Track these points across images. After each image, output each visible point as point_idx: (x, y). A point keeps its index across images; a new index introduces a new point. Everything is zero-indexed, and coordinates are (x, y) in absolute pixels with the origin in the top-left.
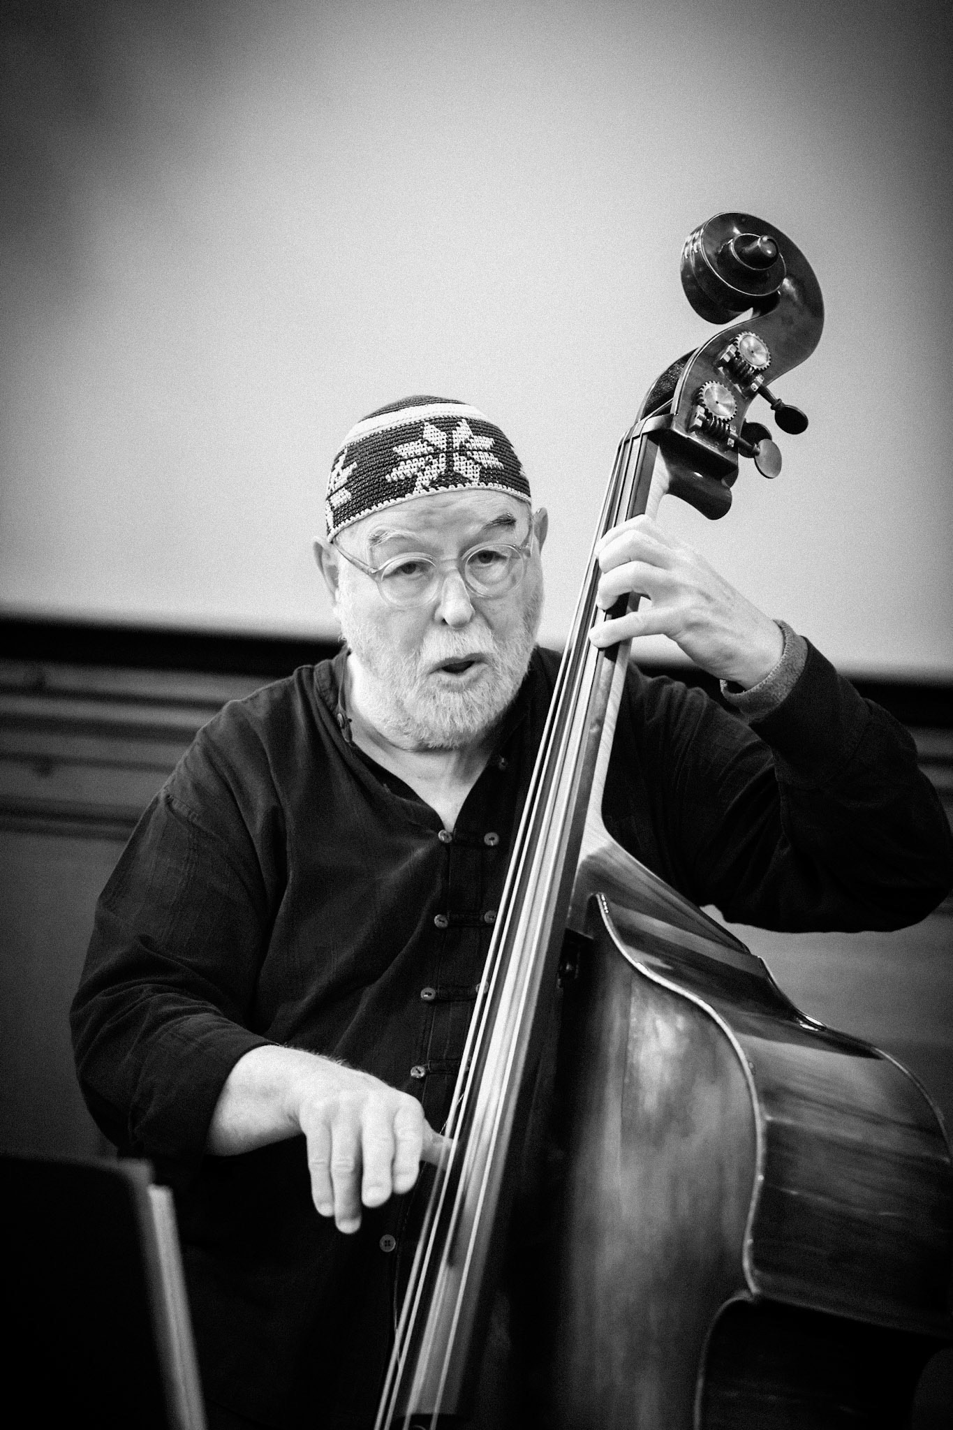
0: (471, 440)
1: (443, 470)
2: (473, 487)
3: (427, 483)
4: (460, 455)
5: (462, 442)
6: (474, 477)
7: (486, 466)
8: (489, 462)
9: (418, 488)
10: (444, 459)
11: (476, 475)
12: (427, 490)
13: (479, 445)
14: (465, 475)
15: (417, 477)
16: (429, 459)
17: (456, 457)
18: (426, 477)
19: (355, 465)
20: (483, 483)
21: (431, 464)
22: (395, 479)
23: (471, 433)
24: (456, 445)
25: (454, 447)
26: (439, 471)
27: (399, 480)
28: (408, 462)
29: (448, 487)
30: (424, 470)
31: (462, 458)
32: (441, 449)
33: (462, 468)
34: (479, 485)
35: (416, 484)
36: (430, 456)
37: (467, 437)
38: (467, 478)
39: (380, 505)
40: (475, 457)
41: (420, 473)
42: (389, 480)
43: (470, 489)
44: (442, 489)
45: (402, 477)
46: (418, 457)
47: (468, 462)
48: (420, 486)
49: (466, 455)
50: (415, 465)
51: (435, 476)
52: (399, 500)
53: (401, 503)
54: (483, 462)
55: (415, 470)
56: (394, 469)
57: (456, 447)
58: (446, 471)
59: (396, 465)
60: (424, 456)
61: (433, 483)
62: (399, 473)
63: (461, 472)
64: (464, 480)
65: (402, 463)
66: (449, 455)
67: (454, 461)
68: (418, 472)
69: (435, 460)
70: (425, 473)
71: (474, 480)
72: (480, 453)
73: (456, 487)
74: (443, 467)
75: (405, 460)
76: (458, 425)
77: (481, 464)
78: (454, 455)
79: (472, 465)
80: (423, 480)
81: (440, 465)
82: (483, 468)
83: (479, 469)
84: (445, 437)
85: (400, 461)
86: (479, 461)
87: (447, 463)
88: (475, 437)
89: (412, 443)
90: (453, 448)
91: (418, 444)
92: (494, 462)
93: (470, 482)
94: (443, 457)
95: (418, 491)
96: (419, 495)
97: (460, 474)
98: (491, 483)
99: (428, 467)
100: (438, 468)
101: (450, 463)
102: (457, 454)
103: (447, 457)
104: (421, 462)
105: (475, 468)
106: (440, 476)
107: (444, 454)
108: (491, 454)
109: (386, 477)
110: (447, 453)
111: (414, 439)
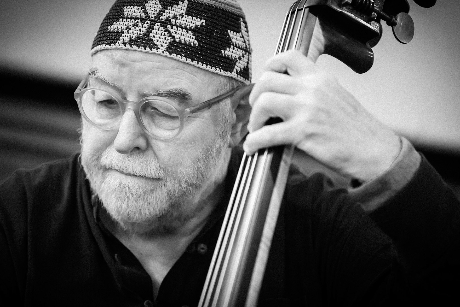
0: (179, 18)
1: (142, 33)
2: (158, 53)
3: (127, 39)
4: (161, 25)
5: (169, 17)
6: (162, 46)
7: (177, 40)
8: (182, 38)
9: (120, 42)
10: (147, 25)
11: (164, 45)
12: (125, 44)
13: (183, 23)
14: (155, 42)
15: (123, 33)
16: (138, 22)
17: (157, 26)
18: (128, 35)
20: (167, 52)
21: (138, 26)
22: (112, 30)
23: (184, 12)
24: (163, 18)
25: (161, 18)
26: (139, 33)
27: (113, 32)
28: (125, 20)
29: (139, 47)
30: (130, 29)
31: (161, 28)
32: (150, 17)
33: (156, 36)
34: (163, 52)
35: (121, 38)
36: (140, 20)
37: (178, 14)
38: (156, 45)
40: (171, 30)
41: (127, 31)
42: (109, 30)
43: (155, 54)
45: (115, 30)
46: (131, 18)
47: (164, 33)
48: (122, 41)
49: (166, 27)
50: (126, 23)
51: (135, 36)
52: (108, 46)
53: (108, 49)
54: (177, 36)
55: (124, 27)
56: (115, 23)
57: (162, 19)
58: (144, 35)
59: (118, 19)
60: (136, 18)
61: (132, 42)
62: (116, 26)
63: (154, 39)
64: (153, 46)
65: (121, 19)
66: (153, 23)
67: (153, 29)
68: (126, 29)
69: (140, 24)
70: (130, 31)
71: (161, 48)
72: (179, 29)
73: (145, 49)
74: (144, 30)
75: (124, 18)
76: (178, 4)
77: (174, 37)
78: (157, 23)
79: (165, 36)
80: (125, 37)
81: (143, 29)
82: (175, 41)
83: (170, 41)
84: (158, 10)
85: (121, 17)
86: (173, 34)
87: (148, 28)
88: (185, 16)
89: (136, 7)
90: (159, 19)
91: (139, 9)
92: (187, 39)
93: (157, 48)
94: (147, 23)
95: (119, 44)
96: (119, 47)
97: (152, 40)
98: (175, 54)
100: (140, 30)
101: (150, 30)
102: (159, 24)
103: (151, 24)
104: (131, 23)
105: (167, 39)
106: (138, 37)
107: (149, 22)
108: (190, 32)
109: (109, 27)
110: (151, 21)
111: (139, 4)
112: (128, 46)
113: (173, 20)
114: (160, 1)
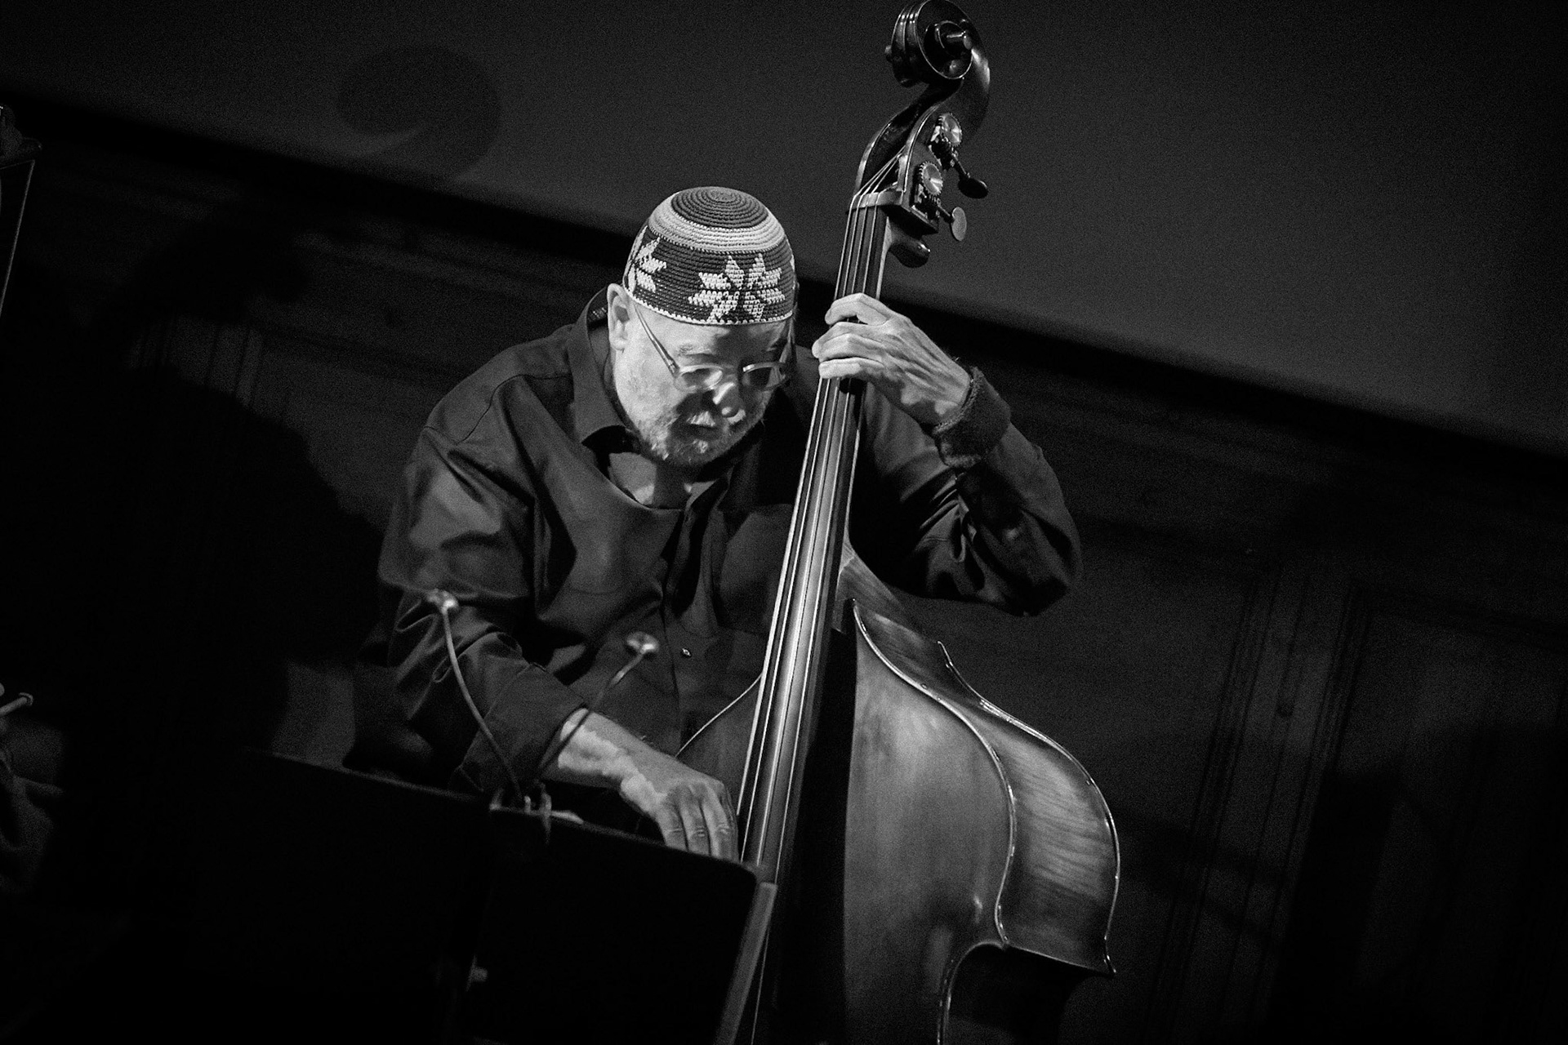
0: (763, 278)
1: (735, 306)
2: (756, 322)
3: (719, 315)
4: (751, 294)
5: (755, 281)
7: (770, 303)
8: (773, 299)
10: (737, 297)
11: (759, 314)
12: (719, 321)
13: (768, 282)
14: (751, 313)
15: (713, 308)
17: (748, 295)
18: (720, 310)
19: (664, 265)
20: (764, 319)
21: (727, 299)
22: (696, 303)
23: (764, 269)
24: (751, 283)
26: (731, 307)
27: (698, 306)
28: (709, 292)
29: (735, 322)
30: (720, 303)
31: (753, 297)
32: (738, 286)
33: (750, 307)
34: (761, 320)
35: (711, 314)
36: (727, 292)
37: (760, 274)
38: (752, 315)
39: (679, 316)
40: (763, 296)
41: (716, 306)
42: (691, 302)
43: (753, 324)
44: (730, 322)
45: (701, 304)
46: (717, 291)
47: (756, 301)
48: (713, 317)
49: (756, 295)
50: (714, 296)
51: (727, 311)
52: (695, 321)
54: (769, 299)
55: (712, 301)
56: (696, 295)
57: (750, 286)
58: (737, 308)
59: (699, 290)
60: (723, 291)
61: (725, 317)
62: (700, 300)
63: (748, 310)
64: (749, 317)
65: (704, 291)
66: (743, 293)
67: (745, 300)
68: (715, 303)
69: (730, 297)
70: (720, 306)
71: (757, 317)
72: (768, 291)
73: (742, 322)
74: (735, 304)
75: (707, 290)
76: (755, 263)
77: (766, 302)
78: (747, 293)
79: (758, 304)
81: (734, 302)
82: (767, 305)
83: (763, 308)
84: (742, 276)
85: (703, 289)
86: (765, 299)
87: (739, 300)
88: (767, 273)
89: (715, 275)
90: (747, 286)
91: (720, 276)
92: (777, 297)
93: (753, 319)
94: (737, 295)
95: (711, 320)
96: (711, 323)
98: (770, 318)
99: (723, 302)
100: (731, 304)
101: (741, 301)
102: (749, 293)
103: (741, 295)
104: (719, 296)
106: (731, 311)
107: (738, 293)
108: (776, 289)
109: (690, 298)
110: (740, 291)
111: (717, 271)
112: (722, 322)
113: (759, 283)
114: (738, 264)
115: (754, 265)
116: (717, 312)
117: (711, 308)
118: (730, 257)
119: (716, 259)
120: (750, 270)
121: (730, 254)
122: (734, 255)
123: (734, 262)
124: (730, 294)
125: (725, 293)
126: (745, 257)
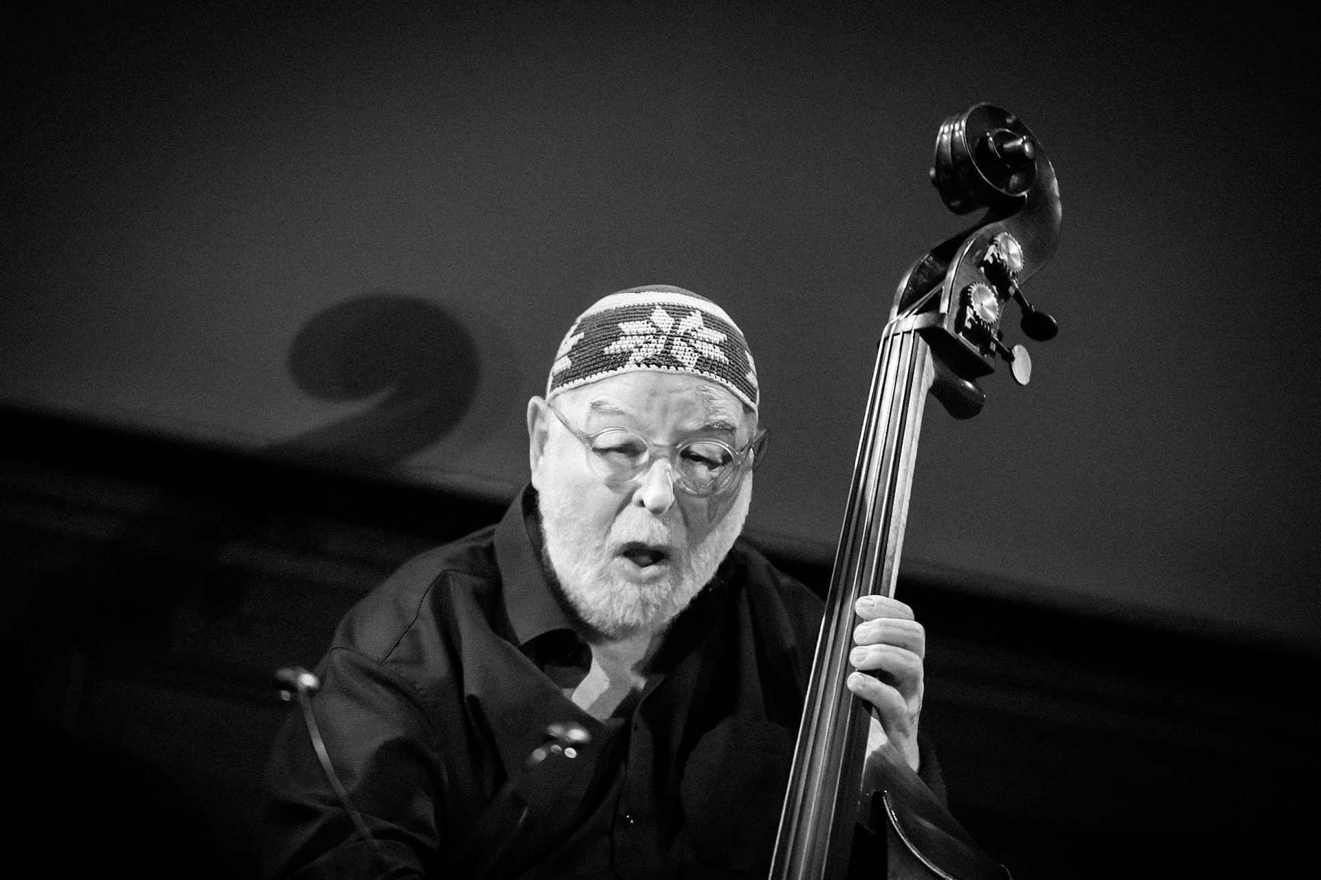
0: (699, 330)
1: (660, 350)
2: (686, 372)
3: (639, 359)
4: (682, 340)
5: (688, 330)
6: (689, 363)
7: (705, 357)
8: (711, 353)
9: (631, 363)
10: (664, 341)
11: (691, 362)
12: (639, 365)
13: (705, 337)
14: (680, 360)
16: (650, 338)
17: (677, 341)
18: (642, 354)
19: (581, 335)
20: (697, 371)
21: (651, 343)
22: (613, 352)
23: (701, 324)
25: (679, 332)
26: (655, 350)
27: (616, 354)
28: (628, 338)
29: (660, 367)
30: (642, 347)
31: (683, 343)
32: (665, 332)
33: (678, 352)
34: (692, 371)
35: (631, 359)
36: (651, 336)
37: (696, 327)
38: (682, 363)
39: (594, 376)
40: (696, 346)
41: (637, 350)
42: (607, 353)
43: (682, 373)
44: (653, 367)
45: (619, 351)
46: (638, 335)
47: (688, 349)
48: (634, 362)
49: (688, 342)
50: (633, 342)
51: (651, 355)
52: (612, 372)
53: (613, 376)
54: (703, 351)
56: (614, 343)
57: (681, 333)
58: (663, 352)
59: (617, 339)
60: (645, 335)
62: (617, 347)
63: (677, 356)
64: (678, 365)
65: (623, 338)
66: (671, 339)
67: (673, 345)
68: (635, 348)
69: (653, 341)
70: (642, 350)
71: (690, 366)
73: (668, 369)
74: (661, 348)
75: (626, 336)
76: (690, 315)
77: (700, 353)
78: (676, 339)
79: (691, 353)
81: (659, 346)
82: (703, 358)
83: (698, 358)
84: (672, 322)
85: (622, 336)
86: (699, 350)
87: (666, 345)
88: (704, 328)
89: (638, 322)
90: (676, 333)
91: (644, 324)
93: (684, 367)
94: (664, 339)
95: (629, 367)
96: (631, 370)
97: (675, 358)
98: (706, 373)
99: (646, 346)
100: (656, 347)
101: (669, 344)
102: (679, 338)
103: (669, 340)
104: (640, 340)
105: (693, 355)
106: (655, 356)
107: (666, 337)
109: (606, 349)
111: (641, 318)
112: (643, 366)
113: (693, 333)
114: (668, 313)
115: (688, 317)
116: (638, 356)
117: (631, 352)
118: (658, 307)
119: (641, 309)
120: (683, 319)
121: (659, 305)
122: (664, 305)
123: (664, 311)
124: (654, 338)
125: (648, 337)
126: (677, 308)
